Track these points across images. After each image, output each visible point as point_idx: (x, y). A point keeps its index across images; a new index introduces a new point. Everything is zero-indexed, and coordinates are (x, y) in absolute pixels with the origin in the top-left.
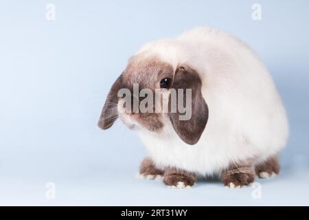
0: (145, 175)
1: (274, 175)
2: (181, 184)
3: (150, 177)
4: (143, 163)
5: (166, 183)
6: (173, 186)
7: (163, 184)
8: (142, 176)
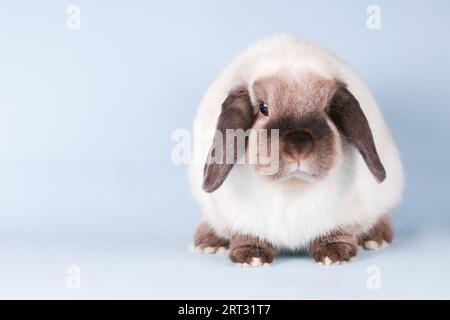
0: (203, 248)
1: (385, 244)
2: (256, 261)
3: (209, 249)
4: (199, 231)
5: (234, 259)
6: (245, 264)
7: (230, 261)
8: (198, 250)
